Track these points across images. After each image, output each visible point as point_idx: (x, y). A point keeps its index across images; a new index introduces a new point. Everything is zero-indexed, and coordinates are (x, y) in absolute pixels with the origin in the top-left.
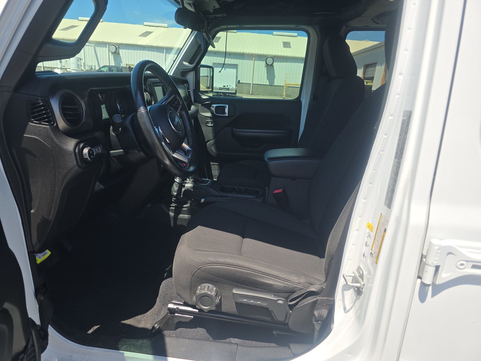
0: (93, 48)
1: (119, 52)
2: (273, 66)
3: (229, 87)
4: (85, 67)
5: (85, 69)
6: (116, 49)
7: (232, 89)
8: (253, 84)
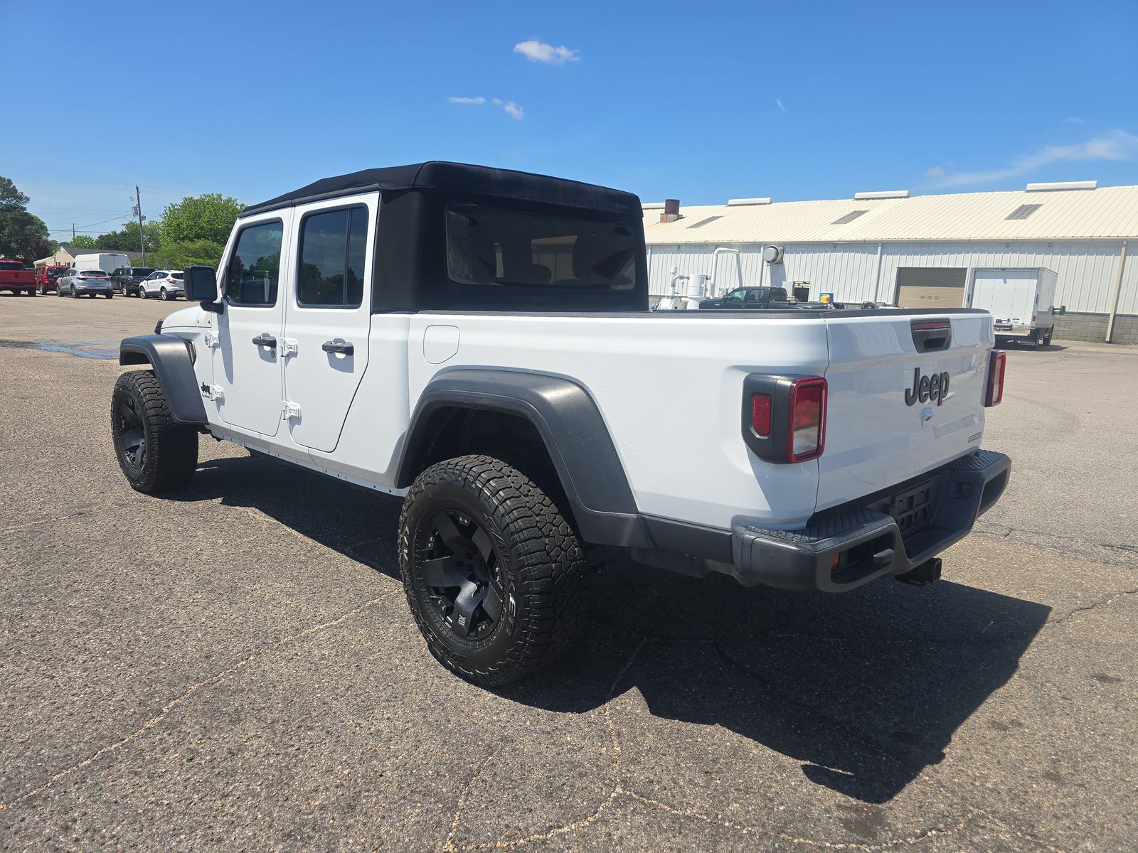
0: (735, 255)
1: (782, 259)
3: (1011, 322)
4: (713, 293)
5: (713, 296)
6: (777, 254)
7: (1021, 328)
8: (1115, 316)
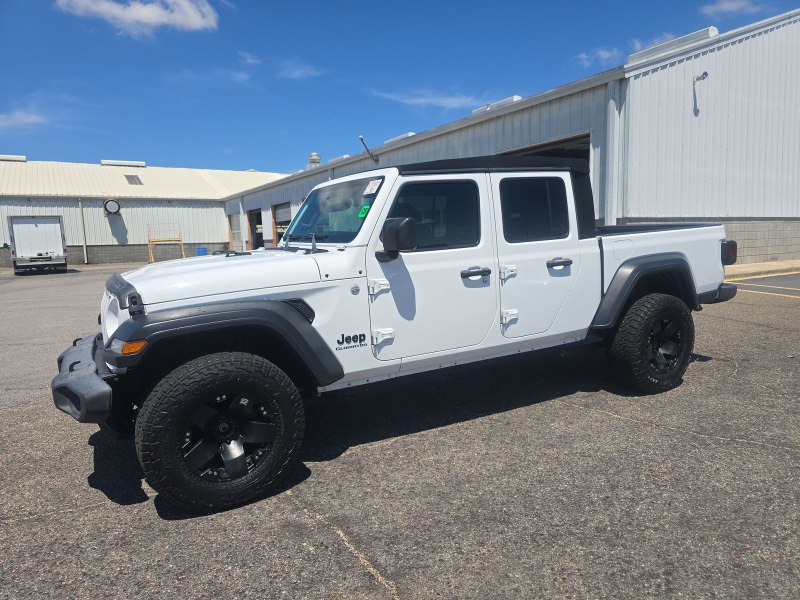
2: (120, 214)
3: (49, 255)
7: (58, 258)
8: (87, 246)
